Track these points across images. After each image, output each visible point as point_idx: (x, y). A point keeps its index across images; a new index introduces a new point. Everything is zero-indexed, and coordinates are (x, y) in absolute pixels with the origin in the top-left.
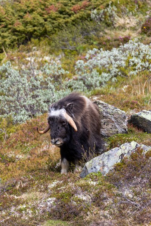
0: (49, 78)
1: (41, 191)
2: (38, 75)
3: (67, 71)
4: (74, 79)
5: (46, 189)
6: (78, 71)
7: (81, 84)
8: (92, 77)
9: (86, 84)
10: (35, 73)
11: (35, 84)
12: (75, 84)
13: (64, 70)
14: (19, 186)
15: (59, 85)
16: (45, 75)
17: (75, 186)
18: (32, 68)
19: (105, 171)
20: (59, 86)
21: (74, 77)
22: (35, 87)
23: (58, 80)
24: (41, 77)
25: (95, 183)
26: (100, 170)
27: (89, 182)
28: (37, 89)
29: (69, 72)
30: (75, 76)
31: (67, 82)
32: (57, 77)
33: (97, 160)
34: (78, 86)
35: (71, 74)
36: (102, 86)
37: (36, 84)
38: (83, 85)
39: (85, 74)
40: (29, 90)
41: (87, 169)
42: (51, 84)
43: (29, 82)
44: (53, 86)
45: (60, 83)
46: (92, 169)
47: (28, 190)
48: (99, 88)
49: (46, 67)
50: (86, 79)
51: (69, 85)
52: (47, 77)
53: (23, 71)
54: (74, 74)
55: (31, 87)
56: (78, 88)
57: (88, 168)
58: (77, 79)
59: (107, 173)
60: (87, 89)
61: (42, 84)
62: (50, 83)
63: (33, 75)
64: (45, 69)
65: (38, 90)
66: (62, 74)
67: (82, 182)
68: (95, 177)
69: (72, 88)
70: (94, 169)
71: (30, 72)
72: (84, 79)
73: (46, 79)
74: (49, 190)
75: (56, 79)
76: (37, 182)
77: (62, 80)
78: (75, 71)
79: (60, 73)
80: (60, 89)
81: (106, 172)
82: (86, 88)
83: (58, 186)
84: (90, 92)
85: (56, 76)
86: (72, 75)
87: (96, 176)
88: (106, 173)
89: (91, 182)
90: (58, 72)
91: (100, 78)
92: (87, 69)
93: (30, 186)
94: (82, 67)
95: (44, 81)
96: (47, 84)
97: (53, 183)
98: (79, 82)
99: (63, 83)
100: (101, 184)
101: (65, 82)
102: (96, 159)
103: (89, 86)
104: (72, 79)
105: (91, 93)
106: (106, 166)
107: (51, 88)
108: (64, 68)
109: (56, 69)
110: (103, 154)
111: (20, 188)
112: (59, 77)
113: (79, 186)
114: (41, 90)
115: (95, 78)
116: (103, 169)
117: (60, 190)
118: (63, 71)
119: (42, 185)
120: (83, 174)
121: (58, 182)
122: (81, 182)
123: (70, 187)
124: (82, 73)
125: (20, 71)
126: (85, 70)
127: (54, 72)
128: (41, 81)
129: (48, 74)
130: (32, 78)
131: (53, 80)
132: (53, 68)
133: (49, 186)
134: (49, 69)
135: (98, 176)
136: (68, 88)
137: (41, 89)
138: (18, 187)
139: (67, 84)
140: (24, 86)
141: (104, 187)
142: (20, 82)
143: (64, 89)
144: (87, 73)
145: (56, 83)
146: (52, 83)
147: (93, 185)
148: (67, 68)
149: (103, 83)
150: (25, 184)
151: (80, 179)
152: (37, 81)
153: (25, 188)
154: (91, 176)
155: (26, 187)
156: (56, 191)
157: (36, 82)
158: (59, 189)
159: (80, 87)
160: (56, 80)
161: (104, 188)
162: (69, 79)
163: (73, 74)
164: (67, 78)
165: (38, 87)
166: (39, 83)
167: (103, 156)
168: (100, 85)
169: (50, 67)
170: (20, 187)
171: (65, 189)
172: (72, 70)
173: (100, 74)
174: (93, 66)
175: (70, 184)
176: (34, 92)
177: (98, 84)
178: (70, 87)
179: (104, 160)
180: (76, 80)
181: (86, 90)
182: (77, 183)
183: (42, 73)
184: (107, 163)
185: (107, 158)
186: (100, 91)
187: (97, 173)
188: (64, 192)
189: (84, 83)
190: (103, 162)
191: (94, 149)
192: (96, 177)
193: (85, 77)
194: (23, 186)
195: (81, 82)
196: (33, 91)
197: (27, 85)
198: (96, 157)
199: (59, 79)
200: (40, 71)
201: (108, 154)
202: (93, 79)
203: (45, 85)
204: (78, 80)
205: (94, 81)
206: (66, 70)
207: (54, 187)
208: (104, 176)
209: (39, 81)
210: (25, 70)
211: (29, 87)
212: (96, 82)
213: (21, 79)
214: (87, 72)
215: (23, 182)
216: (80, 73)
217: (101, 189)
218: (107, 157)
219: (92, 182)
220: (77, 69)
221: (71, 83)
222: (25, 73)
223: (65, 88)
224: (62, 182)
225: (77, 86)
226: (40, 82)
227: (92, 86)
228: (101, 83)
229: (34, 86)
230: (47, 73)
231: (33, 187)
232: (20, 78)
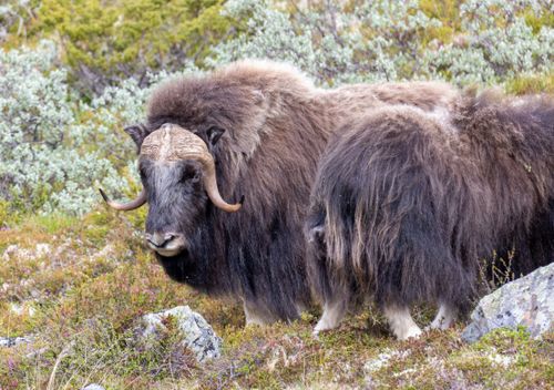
0: (381, 39)
1: (342, 381)
2: (347, 28)
3: (434, 20)
4: (455, 46)
5: (360, 374)
6: (471, 21)
7: (476, 60)
8: (511, 40)
9: (493, 59)
10: (339, 24)
11: (337, 56)
12: (458, 60)
13: (427, 15)
14: (275, 361)
15: (409, 60)
16: (367, 31)
17: (447, 366)
18: (328, 7)
19: (539, 326)
20: (411, 64)
21: (457, 39)
22: (336, 66)
23: (408, 47)
24: (355, 34)
25: (507, 361)
26: (524, 321)
27: (491, 358)
28: (343, 71)
29: (440, 23)
30: (461, 35)
31: (435, 53)
32: (404, 37)
33: (514, 291)
34: (467, 67)
35: (447, 29)
36: (540, 66)
37: (339, 57)
38: (483, 62)
39: (491, 31)
40: (316, 72)
41: (483, 316)
42: (385, 58)
43: (319, 51)
44: (389, 65)
45: (414, 56)
46: (500, 317)
47: (302, 376)
48: (531, 72)
49: (371, 6)
50: (493, 43)
51: (439, 61)
52: (373, 36)
53: (302, 14)
54: (458, 29)
55: (323, 65)
56: (467, 73)
57: (486, 315)
58: (464, 46)
59: (546, 329)
60: (496, 75)
61: (359, 56)
62: (381, 55)
63: (332, 28)
64: (367, 12)
65: (346, 76)
66: (422, 29)
67: (468, 356)
68: (507, 342)
69: (448, 71)
70: (506, 317)
71: (322, 17)
72: (486, 45)
73: (370, 43)
74: (367, 378)
75: (402, 43)
76: (331, 352)
77: (420, 47)
78: (461, 19)
79: (413, 25)
80: (412, 73)
81: (542, 326)
82: (493, 72)
83: (395, 366)
84: (504, 84)
85: (401, 35)
86: (449, 33)
87: (512, 338)
88: (542, 332)
89: (494, 357)
90: (407, 23)
91: (535, 44)
92: (497, 15)
93: (310, 363)
94: (482, 7)
95: (363, 48)
96: (374, 58)
97: (381, 355)
98: (470, 53)
99: (421, 56)
100: (524, 365)
101: (429, 53)
102: (514, 287)
103: (502, 68)
104: (451, 44)
105: (507, 88)
106: (542, 309)
107: (385, 70)
108: (428, 10)
109: (400, 14)
110: (533, 274)
111: (280, 368)
112: (409, 36)
113: (459, 367)
114: (353, 75)
115: (520, 44)
116: (534, 317)
117: (400, 378)
118: (422, 19)
119: (345, 361)
120: (472, 331)
121: (394, 353)
122: (464, 356)
123: (431, 371)
124: (481, 28)
125: (292, 17)
126: (492, 19)
127: (395, 22)
128: (355, 47)
129: (377, 27)
130: (327, 37)
131: (392, 46)
132: (393, 7)
133: (366, 366)
134: (381, 11)
135: (516, 338)
136: (438, 70)
137: (355, 72)
138: (272, 365)
139: (435, 60)
140: (301, 61)
141: (534, 372)
142: (290, 48)
143: (426, 74)
144: (495, 26)
145: (401, 54)
146: (388, 55)
147: (500, 367)
148: (438, 12)
149: (545, 58)
150: (293, 358)
151: (464, 348)
152: (343, 47)
153: (294, 370)
154: (497, 337)
155: (298, 365)
156: (388, 380)
157: (340, 50)
158: (396, 375)
159: (473, 70)
160: (400, 47)
161: (533, 375)
162: (441, 44)
163: (453, 30)
164: (435, 41)
165: (345, 65)
166: (348, 52)
167: (535, 278)
168: (536, 66)
169: (383, 4)
170: (280, 365)
171: (414, 377)
172: (452, 16)
173: (536, 30)
174: (515, 7)
175: (432, 361)
176: (333, 79)
177: (528, 62)
178: (443, 68)
179: (537, 292)
180: (461, 48)
181: (492, 77)
182: (454, 359)
183: (360, 23)
184: (546, 301)
185: (545, 284)
186: (533, 81)
187: (515, 331)
188: (411, 386)
189: (487, 57)
190: (534, 298)
191: (511, 257)
192: (512, 341)
193: (488, 39)
194: (287, 363)
195: (478, 55)
196: (329, 76)
197: (312, 57)
198: (511, 280)
199: (410, 44)
200: (354, 17)
201: (549, 275)
202: (512, 46)
203: (366, 62)
204: (470, 49)
205: (516, 51)
206: (431, 18)
207: (382, 368)
208: (536, 338)
209: (351, 47)
210: (307, 12)
211: (318, 65)
212: (524, 54)
213: (293, 40)
214: (498, 24)
215: (289, 352)
216: (475, 25)
217: (524, 377)
218: (547, 281)
219: (498, 356)
220: (467, 13)
221: (446, 55)
222: (308, 23)
223: (428, 72)
224: (406, 354)
225: (464, 64)
226: (351, 52)
227: (508, 66)
228: (538, 60)
229: (331, 61)
230: (373, 25)
231: (318, 368)
232: (292, 36)
